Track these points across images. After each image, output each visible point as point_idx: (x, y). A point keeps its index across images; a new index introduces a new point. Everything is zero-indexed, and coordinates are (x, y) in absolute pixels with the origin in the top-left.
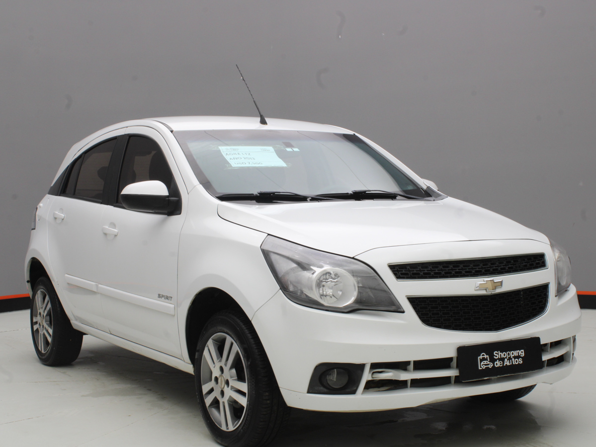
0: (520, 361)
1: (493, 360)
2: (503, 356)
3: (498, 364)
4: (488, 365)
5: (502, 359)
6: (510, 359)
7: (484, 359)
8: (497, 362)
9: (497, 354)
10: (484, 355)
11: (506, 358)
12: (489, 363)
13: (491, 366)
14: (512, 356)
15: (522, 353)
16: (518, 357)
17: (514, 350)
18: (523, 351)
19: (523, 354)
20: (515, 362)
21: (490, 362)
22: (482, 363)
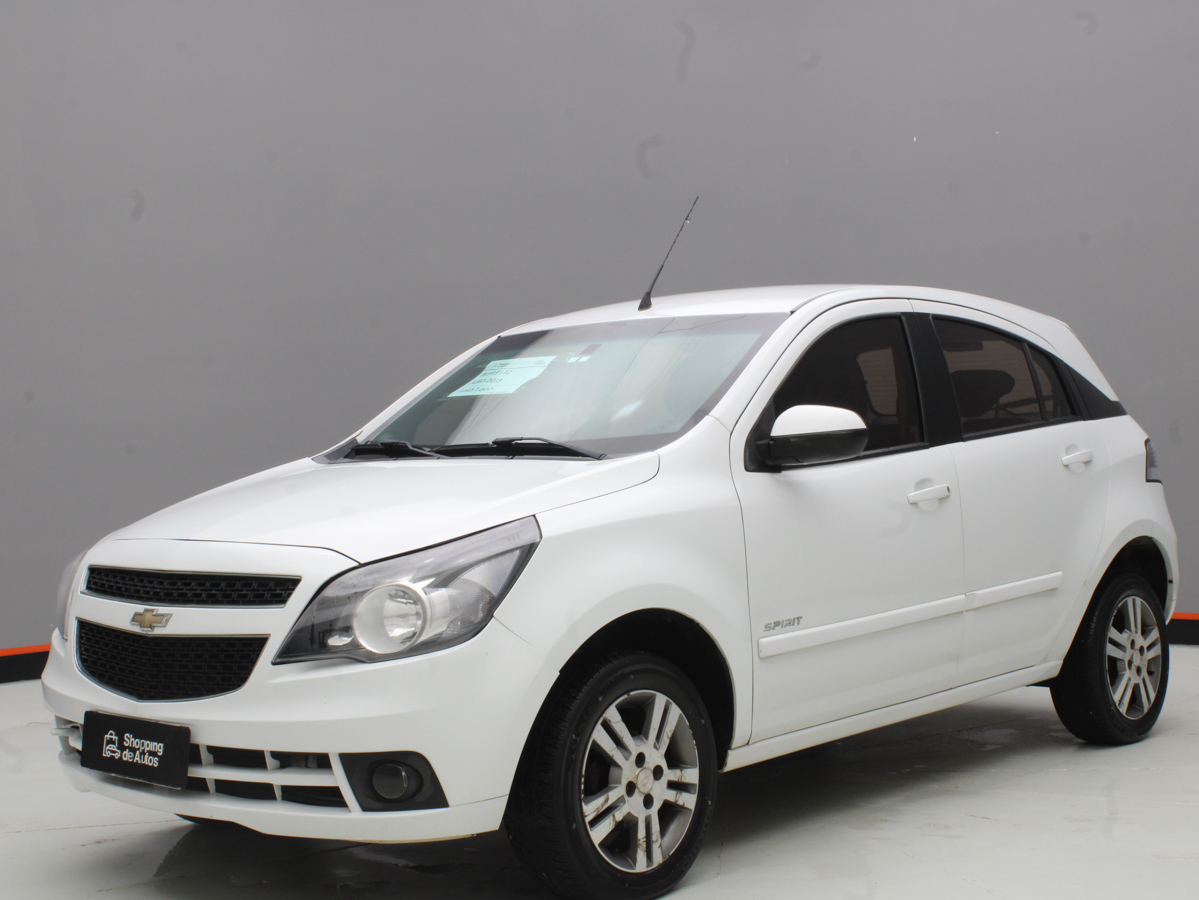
0: (154, 762)
1: (122, 748)
2: (135, 745)
3: (127, 756)
4: (114, 752)
5: (133, 750)
6: (143, 753)
7: (111, 742)
8: (126, 752)
9: (129, 740)
10: (111, 735)
11: (139, 749)
12: (115, 750)
13: (117, 756)
14: (147, 749)
15: (158, 747)
16: (153, 754)
17: (152, 740)
18: (162, 745)
19: (161, 750)
20: (148, 761)
21: (118, 748)
22: (108, 748)
